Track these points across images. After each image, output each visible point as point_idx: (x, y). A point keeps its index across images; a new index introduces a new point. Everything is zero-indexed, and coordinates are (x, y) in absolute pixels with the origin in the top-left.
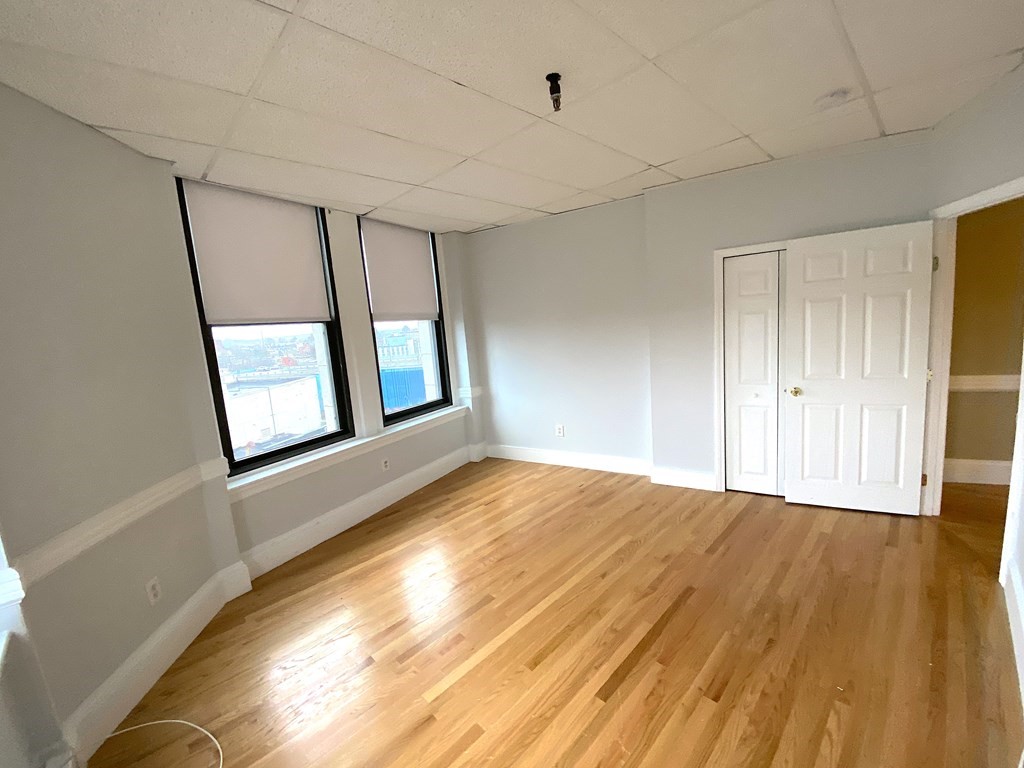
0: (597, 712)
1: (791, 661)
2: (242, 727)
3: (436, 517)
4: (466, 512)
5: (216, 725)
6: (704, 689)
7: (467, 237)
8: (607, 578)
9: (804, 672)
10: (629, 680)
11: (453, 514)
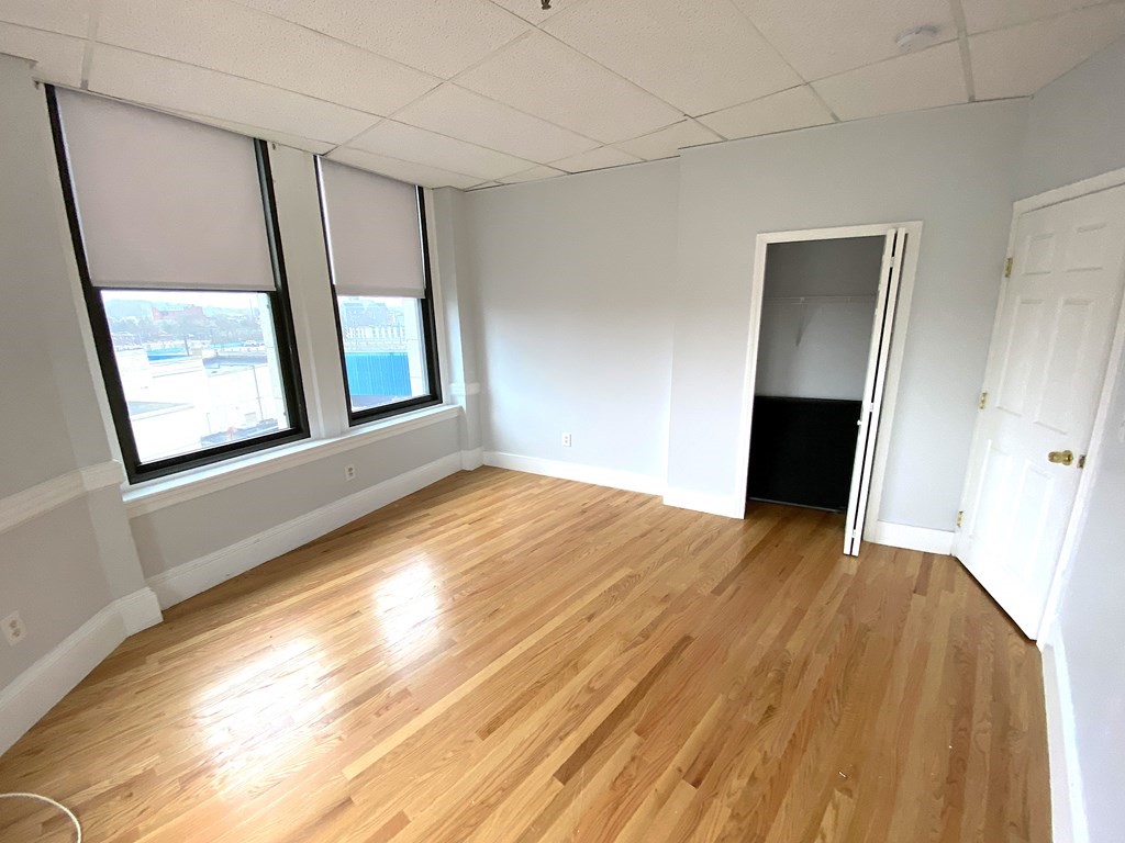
0: (551, 798)
1: (790, 736)
2: (111, 803)
3: (408, 537)
4: (444, 532)
5: (77, 800)
6: (684, 770)
7: (465, 194)
8: (596, 620)
9: (804, 751)
10: (596, 757)
11: (430, 533)
